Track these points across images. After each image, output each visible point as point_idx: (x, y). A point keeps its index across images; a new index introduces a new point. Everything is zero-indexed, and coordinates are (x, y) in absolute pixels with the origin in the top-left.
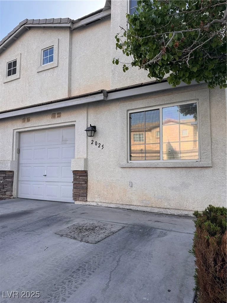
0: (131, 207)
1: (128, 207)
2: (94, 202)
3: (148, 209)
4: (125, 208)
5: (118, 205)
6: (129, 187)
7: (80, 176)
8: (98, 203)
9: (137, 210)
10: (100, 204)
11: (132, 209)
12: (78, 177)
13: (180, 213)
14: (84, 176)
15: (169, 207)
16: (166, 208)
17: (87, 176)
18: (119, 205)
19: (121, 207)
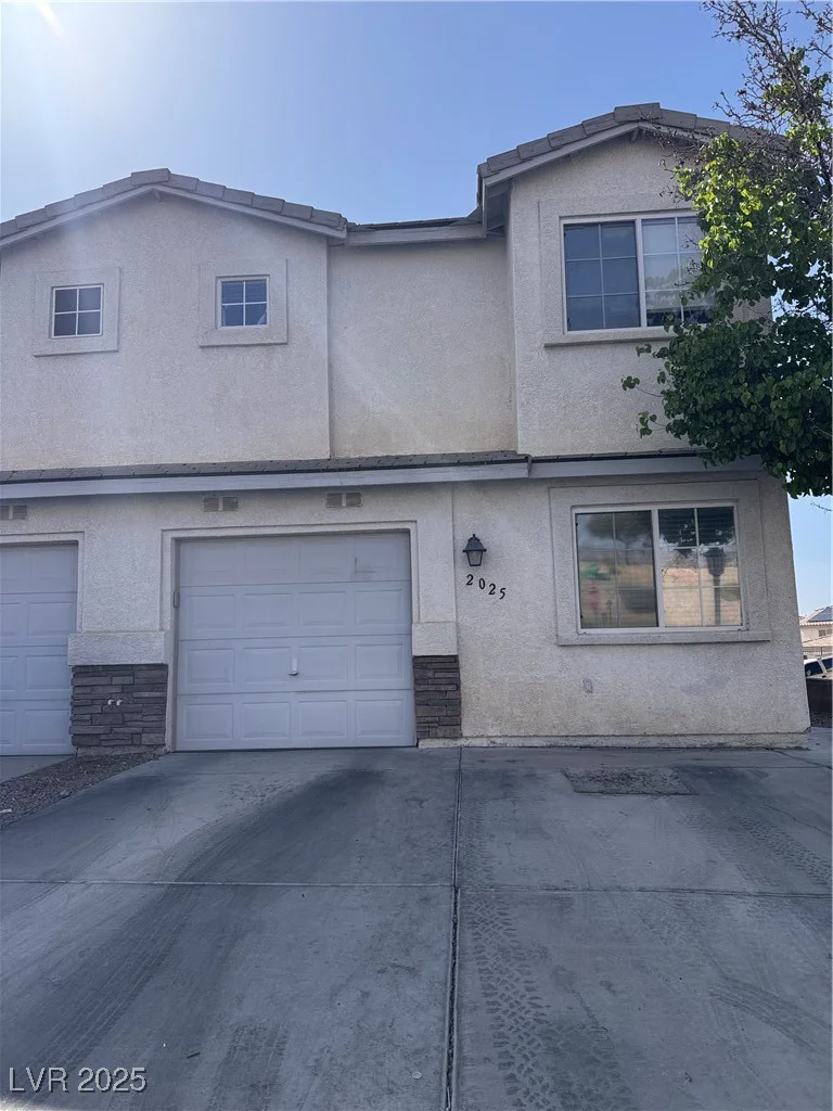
0: (590, 741)
1: (581, 742)
2: (482, 736)
3: (635, 742)
4: (575, 744)
5: (553, 739)
6: (584, 693)
7: (436, 670)
8: (493, 739)
9: (607, 747)
10: (499, 741)
11: (592, 744)
12: (430, 674)
13: (707, 741)
14: (448, 670)
15: (683, 731)
16: (676, 735)
17: (457, 670)
18: (557, 739)
19: (562, 742)
